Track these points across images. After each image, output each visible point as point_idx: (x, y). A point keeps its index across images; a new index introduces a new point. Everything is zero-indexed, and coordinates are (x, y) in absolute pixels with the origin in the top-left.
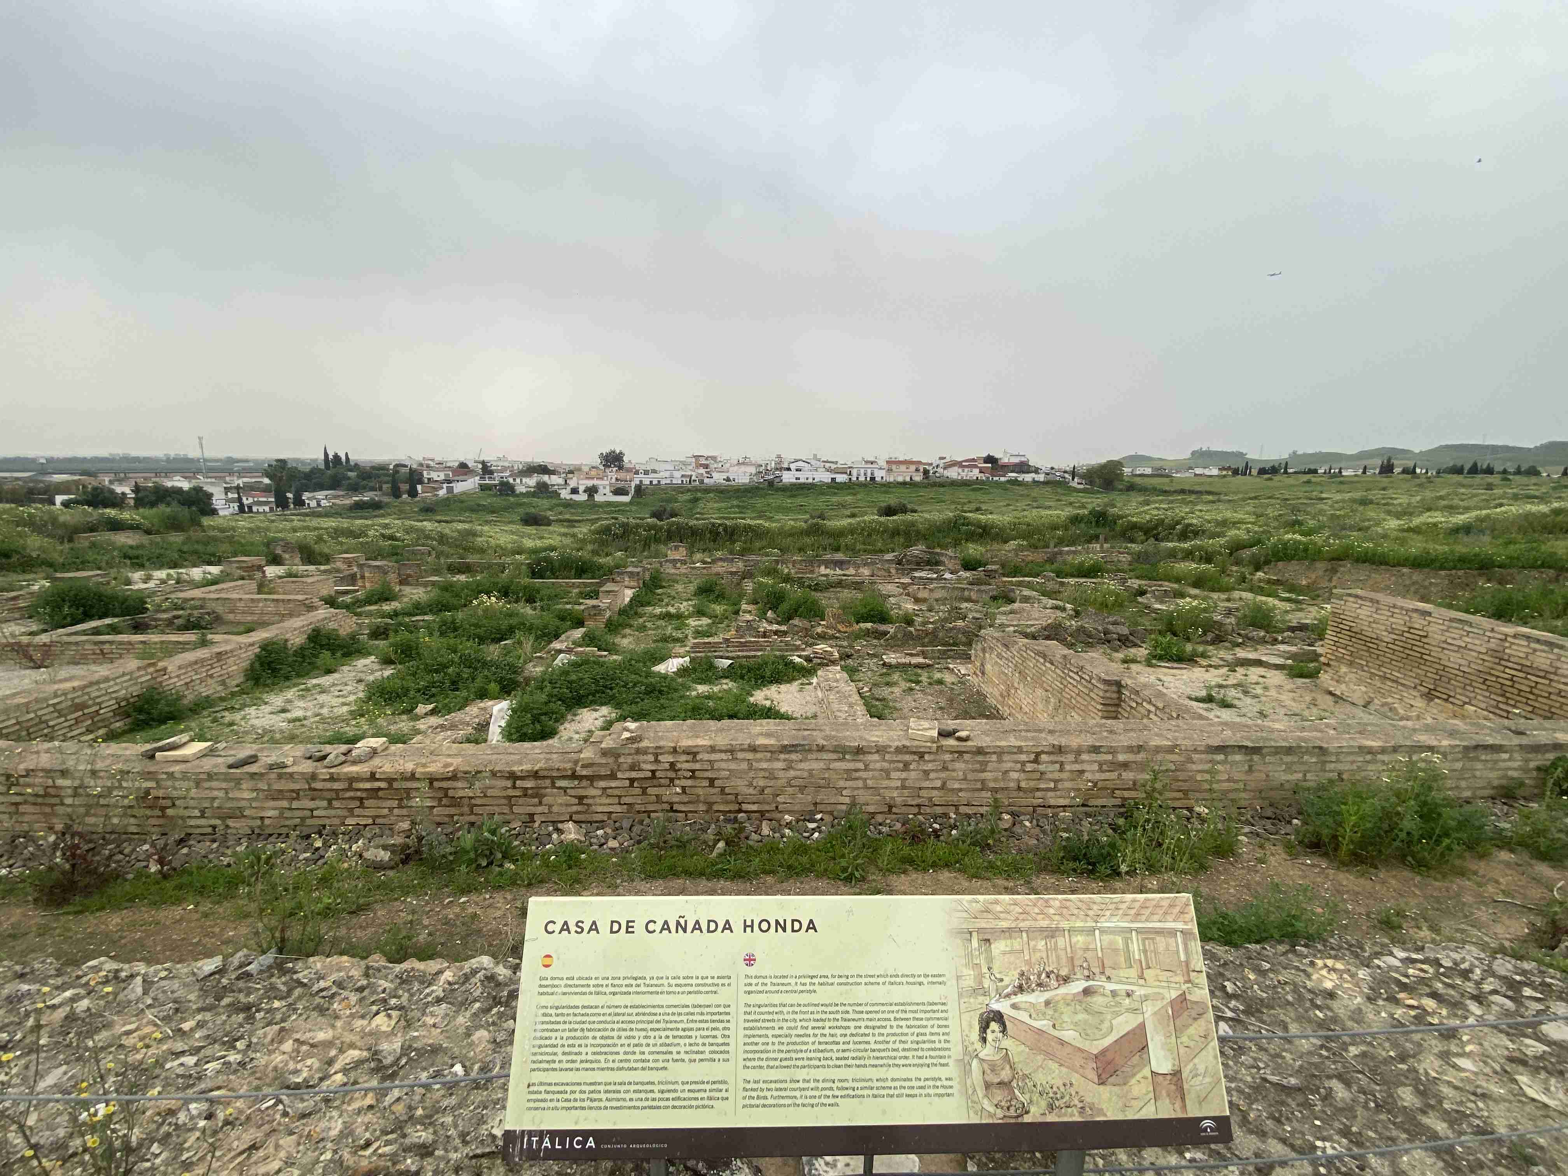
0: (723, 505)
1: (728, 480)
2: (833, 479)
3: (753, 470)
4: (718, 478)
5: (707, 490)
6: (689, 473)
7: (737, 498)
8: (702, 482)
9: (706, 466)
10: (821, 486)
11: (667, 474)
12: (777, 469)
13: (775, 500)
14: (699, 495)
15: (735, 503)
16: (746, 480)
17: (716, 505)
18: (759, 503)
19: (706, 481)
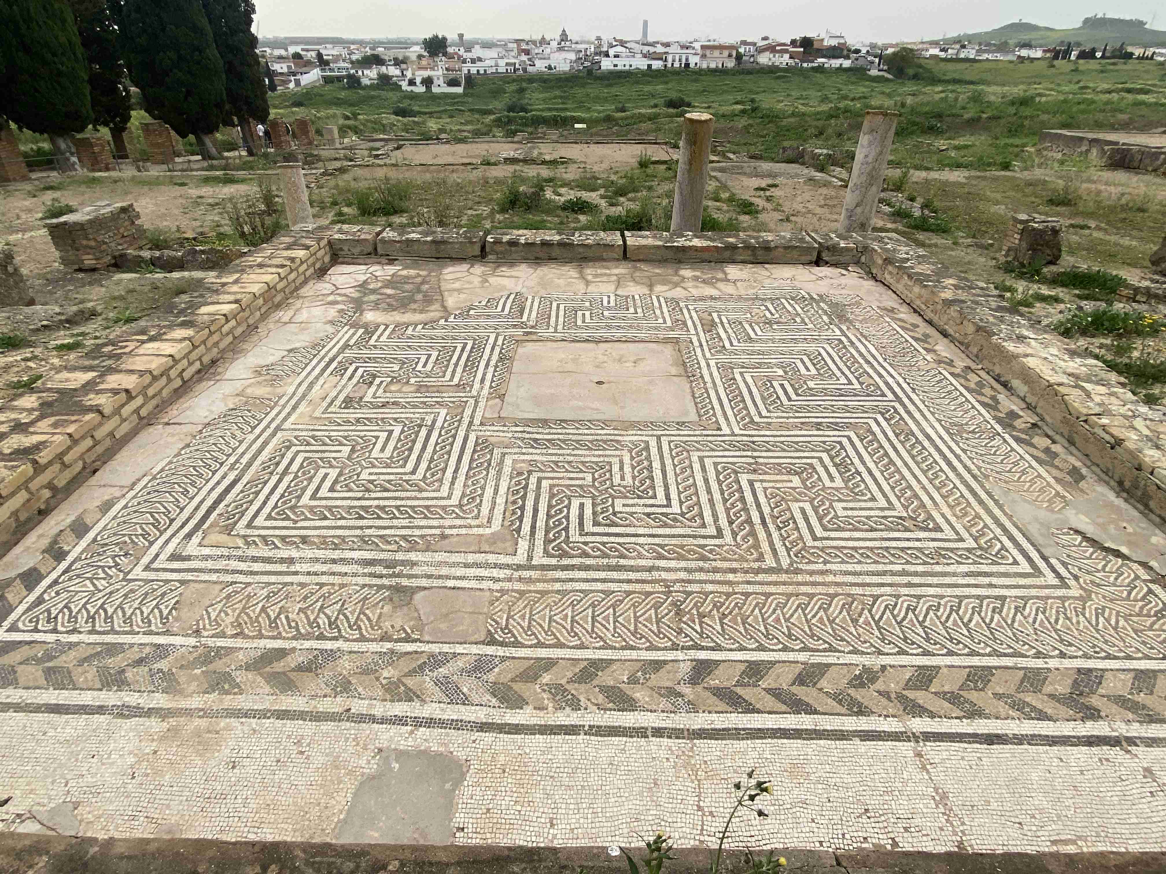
0: (547, 95)
1: (550, 68)
2: (649, 66)
3: (572, 56)
4: (540, 65)
5: (532, 79)
6: (513, 61)
7: (559, 87)
8: (525, 70)
9: (527, 52)
10: (636, 74)
11: (493, 63)
12: (596, 54)
13: (593, 90)
14: (524, 85)
15: (557, 93)
16: (566, 67)
17: (541, 96)
18: (579, 92)
19: (530, 69)
